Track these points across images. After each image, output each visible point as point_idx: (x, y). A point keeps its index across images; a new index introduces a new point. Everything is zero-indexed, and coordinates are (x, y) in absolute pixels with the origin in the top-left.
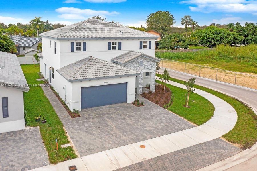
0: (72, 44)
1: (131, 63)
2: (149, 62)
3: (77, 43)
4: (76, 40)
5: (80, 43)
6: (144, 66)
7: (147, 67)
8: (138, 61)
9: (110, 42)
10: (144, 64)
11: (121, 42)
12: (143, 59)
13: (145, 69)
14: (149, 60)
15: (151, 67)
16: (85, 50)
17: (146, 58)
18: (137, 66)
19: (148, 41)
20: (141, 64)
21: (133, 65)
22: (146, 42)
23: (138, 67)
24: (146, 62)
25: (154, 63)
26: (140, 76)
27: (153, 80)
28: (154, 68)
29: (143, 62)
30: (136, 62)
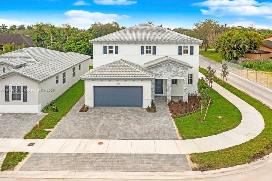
0: (105, 47)
1: (156, 68)
2: (179, 69)
3: (109, 47)
4: (108, 44)
5: (112, 47)
6: (172, 72)
7: (176, 73)
8: (165, 67)
9: (144, 46)
10: (172, 70)
11: (155, 47)
12: (171, 64)
13: (174, 75)
14: (178, 66)
15: (181, 74)
16: (117, 53)
17: (175, 64)
18: (164, 71)
19: (189, 46)
20: (169, 70)
21: (159, 70)
22: (187, 47)
23: (165, 73)
25: (186, 70)
26: (167, 82)
27: (185, 89)
28: (186, 76)
29: (171, 68)
30: (162, 67)
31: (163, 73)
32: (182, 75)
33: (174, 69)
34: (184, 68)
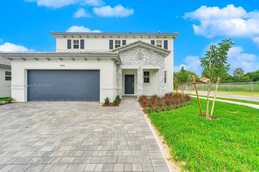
2: (154, 55)
3: (75, 41)
4: (73, 37)
5: (78, 41)
6: (144, 59)
7: (149, 61)
8: (135, 53)
10: (144, 57)
11: (126, 40)
12: (143, 50)
13: (146, 64)
15: (156, 62)
17: (148, 49)
18: (134, 59)
19: (163, 40)
20: (140, 57)
21: (127, 57)
23: (135, 61)
24: (148, 54)
25: (161, 58)
26: (138, 72)
27: (161, 81)
28: (161, 65)
29: (143, 55)
30: (131, 53)
31: (133, 62)
32: (156, 64)
33: (146, 55)
34: (159, 55)
